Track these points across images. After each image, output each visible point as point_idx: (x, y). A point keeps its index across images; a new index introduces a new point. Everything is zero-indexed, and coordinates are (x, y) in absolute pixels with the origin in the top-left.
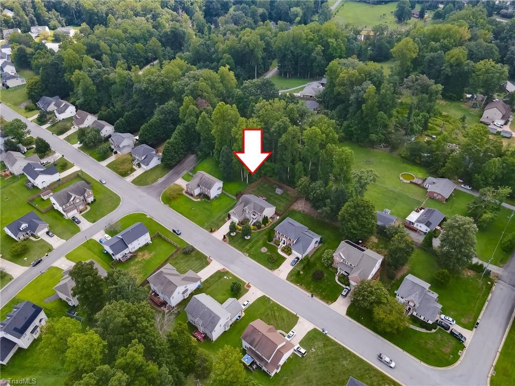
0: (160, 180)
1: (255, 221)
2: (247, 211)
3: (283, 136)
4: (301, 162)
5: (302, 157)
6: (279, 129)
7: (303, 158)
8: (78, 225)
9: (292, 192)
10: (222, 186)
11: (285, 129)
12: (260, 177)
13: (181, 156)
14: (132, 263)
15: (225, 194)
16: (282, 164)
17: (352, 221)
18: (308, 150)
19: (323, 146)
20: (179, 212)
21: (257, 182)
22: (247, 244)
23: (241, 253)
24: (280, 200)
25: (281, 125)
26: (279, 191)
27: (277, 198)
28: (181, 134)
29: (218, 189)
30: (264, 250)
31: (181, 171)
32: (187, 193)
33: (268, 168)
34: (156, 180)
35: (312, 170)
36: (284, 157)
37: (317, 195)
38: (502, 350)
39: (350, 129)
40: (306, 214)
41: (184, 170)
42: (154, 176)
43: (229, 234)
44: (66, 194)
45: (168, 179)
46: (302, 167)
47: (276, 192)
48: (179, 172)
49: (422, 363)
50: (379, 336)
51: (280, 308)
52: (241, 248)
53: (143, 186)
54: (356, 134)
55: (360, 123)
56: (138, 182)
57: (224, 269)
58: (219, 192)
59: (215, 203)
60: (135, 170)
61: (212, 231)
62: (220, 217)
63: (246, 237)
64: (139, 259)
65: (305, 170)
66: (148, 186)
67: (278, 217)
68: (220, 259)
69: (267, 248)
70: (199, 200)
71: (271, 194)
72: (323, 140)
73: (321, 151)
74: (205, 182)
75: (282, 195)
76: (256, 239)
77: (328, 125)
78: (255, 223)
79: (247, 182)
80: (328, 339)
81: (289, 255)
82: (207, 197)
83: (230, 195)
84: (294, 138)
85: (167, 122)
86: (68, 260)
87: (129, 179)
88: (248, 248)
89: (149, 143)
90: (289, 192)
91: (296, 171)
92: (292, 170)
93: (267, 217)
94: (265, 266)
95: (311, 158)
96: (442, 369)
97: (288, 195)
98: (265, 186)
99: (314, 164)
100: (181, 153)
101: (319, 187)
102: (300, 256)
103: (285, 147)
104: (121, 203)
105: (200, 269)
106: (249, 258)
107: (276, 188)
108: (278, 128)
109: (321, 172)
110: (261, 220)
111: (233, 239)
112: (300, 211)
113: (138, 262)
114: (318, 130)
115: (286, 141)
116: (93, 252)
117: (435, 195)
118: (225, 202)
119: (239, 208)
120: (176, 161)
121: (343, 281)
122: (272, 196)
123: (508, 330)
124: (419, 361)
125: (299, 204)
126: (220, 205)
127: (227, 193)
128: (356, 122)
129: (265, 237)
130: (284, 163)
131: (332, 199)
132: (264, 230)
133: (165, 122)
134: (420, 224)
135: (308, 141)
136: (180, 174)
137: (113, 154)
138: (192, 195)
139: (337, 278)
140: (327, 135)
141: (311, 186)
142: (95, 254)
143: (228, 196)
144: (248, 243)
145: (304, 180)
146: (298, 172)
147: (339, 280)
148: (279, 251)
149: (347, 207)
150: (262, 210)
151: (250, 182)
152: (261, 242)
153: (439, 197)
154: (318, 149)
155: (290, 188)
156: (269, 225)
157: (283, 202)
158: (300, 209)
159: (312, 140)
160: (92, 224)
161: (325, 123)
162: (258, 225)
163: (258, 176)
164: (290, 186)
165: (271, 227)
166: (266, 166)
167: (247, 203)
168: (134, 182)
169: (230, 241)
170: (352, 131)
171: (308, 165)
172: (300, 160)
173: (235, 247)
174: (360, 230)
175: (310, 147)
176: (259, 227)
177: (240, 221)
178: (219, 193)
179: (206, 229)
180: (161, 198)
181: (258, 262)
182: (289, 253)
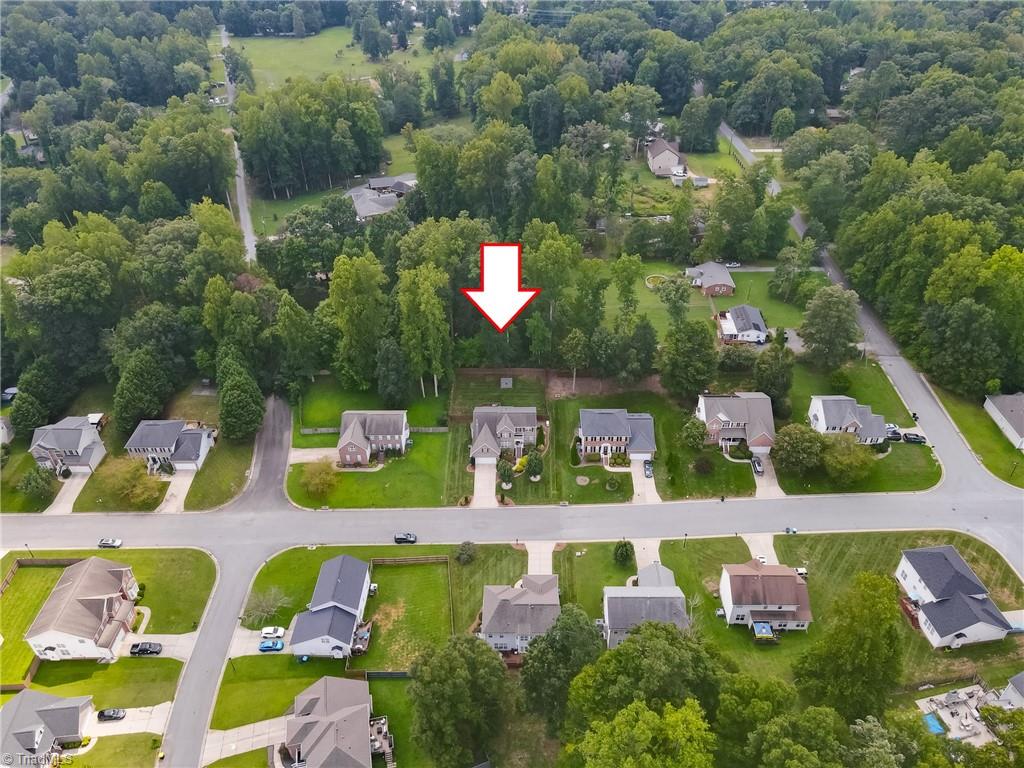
0: (253, 473)
1: (521, 446)
2: (506, 435)
8: (161, 656)
9: (525, 375)
10: (406, 419)
14: (381, 641)
15: (417, 433)
20: (365, 507)
22: (547, 489)
23: (552, 506)
24: (520, 396)
26: (508, 382)
27: (512, 397)
30: (582, 481)
31: (277, 437)
32: (343, 466)
34: (241, 479)
38: (959, 428)
40: (580, 397)
41: (281, 433)
42: (229, 473)
43: (500, 490)
44: (80, 607)
45: (265, 463)
47: (503, 385)
48: (274, 439)
49: (917, 493)
50: (847, 495)
51: (705, 543)
52: (543, 499)
57: (558, 545)
58: (408, 433)
59: (418, 456)
60: (166, 483)
61: (467, 502)
62: (453, 473)
63: (532, 479)
64: (385, 627)
66: (236, 498)
67: (548, 423)
68: (538, 534)
69: (584, 475)
70: (380, 466)
71: (495, 394)
74: (378, 425)
75: (515, 386)
76: (551, 473)
78: (524, 449)
80: (804, 538)
81: (630, 464)
82: (394, 452)
83: (431, 430)
86: (228, 731)
87: (173, 506)
88: (555, 492)
90: (521, 377)
96: (939, 484)
97: (523, 382)
98: (472, 387)
102: (649, 457)
104: (215, 560)
105: (522, 568)
106: (574, 506)
107: (496, 381)
110: (532, 439)
111: (516, 494)
112: (567, 397)
113: (390, 633)
116: (272, 678)
117: (717, 289)
121: (742, 455)
122: (501, 396)
123: (941, 404)
124: (911, 493)
125: (555, 388)
126: (429, 453)
127: (423, 429)
134: (746, 333)
136: (281, 444)
137: (60, 479)
138: (358, 465)
139: (727, 456)
142: (282, 678)
143: (427, 434)
144: (546, 485)
145: (578, 334)
147: (732, 457)
148: (608, 468)
152: (564, 473)
153: (724, 289)
156: (547, 442)
157: (527, 396)
158: (564, 394)
160: (196, 634)
165: (551, 443)
168: (192, 506)
169: (515, 500)
173: (533, 503)
176: (538, 452)
178: (408, 436)
179: (450, 504)
180: (295, 504)
181: (595, 503)
182: (627, 463)
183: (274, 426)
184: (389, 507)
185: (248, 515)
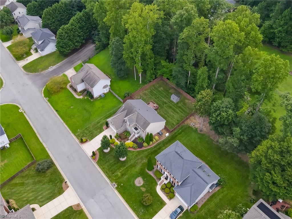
0: (51, 69)
1: (136, 136)
2: (128, 123)
3: (185, 30)
4: (205, 67)
5: (207, 60)
6: (181, 21)
7: (210, 61)
9: (190, 102)
10: (109, 84)
11: (189, 22)
12: (156, 78)
13: (76, 44)
15: (112, 94)
16: (182, 67)
17: (272, 172)
18: (217, 52)
19: (239, 49)
20: (55, 110)
21: (151, 84)
22: (119, 169)
23: (108, 181)
24: (175, 110)
25: (184, 14)
26: (174, 98)
27: (171, 107)
28: (79, 20)
29: (105, 87)
30: (139, 182)
31: (76, 60)
32: (71, 87)
33: (164, 69)
34: (47, 68)
35: (218, 79)
36: (185, 58)
37: (221, 118)
39: (272, 31)
40: (203, 135)
41: (78, 60)
42: (46, 63)
43: (101, 150)
45: (60, 68)
46: (207, 73)
47: (172, 99)
48: (73, 61)
52: (110, 173)
53: (31, 72)
54: (278, 38)
55: (287, 23)
56: (29, 68)
57: (78, 205)
58: (106, 90)
59: (98, 104)
60: (31, 54)
61: (82, 142)
62: (98, 123)
65: (209, 78)
66: (36, 74)
67: (167, 134)
68: (80, 189)
69: (144, 180)
70: (81, 97)
71: (165, 100)
72: (240, 41)
73: (236, 56)
74: (89, 77)
75: (178, 103)
76: (132, 162)
77: (250, 20)
78: (136, 138)
79: (141, 82)
81: (170, 198)
82: (91, 95)
83: (117, 96)
84: (200, 34)
85: (73, 7)
87: (22, 63)
88: (119, 174)
89: (52, 28)
90: (187, 101)
91: (198, 78)
92: (194, 75)
93: (151, 134)
94: (134, 210)
95: (220, 63)
97: (185, 104)
98: (160, 89)
99: (222, 71)
100: (77, 42)
101: (226, 107)
102: (186, 206)
103: (187, 45)
105: (47, 199)
106: (116, 192)
107: (172, 94)
108: (180, 19)
109: (231, 85)
110: (144, 136)
111: (104, 157)
112: (196, 129)
114: (234, 24)
115: (189, 37)
118: (110, 103)
119: (119, 116)
120: (70, 49)
122: (166, 103)
125: (197, 119)
126: (103, 107)
127: (114, 93)
128: (282, 23)
129: (145, 161)
130: (185, 65)
131: (243, 128)
132: (146, 150)
133: (71, 8)
135: (219, 41)
136: (73, 64)
138: (75, 90)
140: (247, 34)
141: (215, 104)
143: (115, 98)
144: (121, 166)
145: (206, 94)
146: (201, 80)
148: (158, 189)
149: (268, 148)
150: (146, 124)
151: (144, 82)
152: (138, 168)
154: (231, 53)
155: (188, 96)
156: (153, 144)
157: (178, 113)
158: (197, 126)
159: (224, 39)
161: (246, 17)
162: (139, 143)
163: (154, 76)
164: (189, 94)
165: (155, 147)
166: (163, 67)
167: (129, 111)
168: (25, 67)
169: (100, 159)
170: (274, 33)
171: (214, 72)
172: (206, 64)
173: (103, 169)
174: (285, 188)
175: (220, 48)
176: (140, 146)
177: (119, 133)
178: (105, 92)
179: (77, 137)
180: (43, 90)
181: (127, 201)
182: (171, 195)
183: (81, 56)
184: (61, 117)
185: (29, 82)
